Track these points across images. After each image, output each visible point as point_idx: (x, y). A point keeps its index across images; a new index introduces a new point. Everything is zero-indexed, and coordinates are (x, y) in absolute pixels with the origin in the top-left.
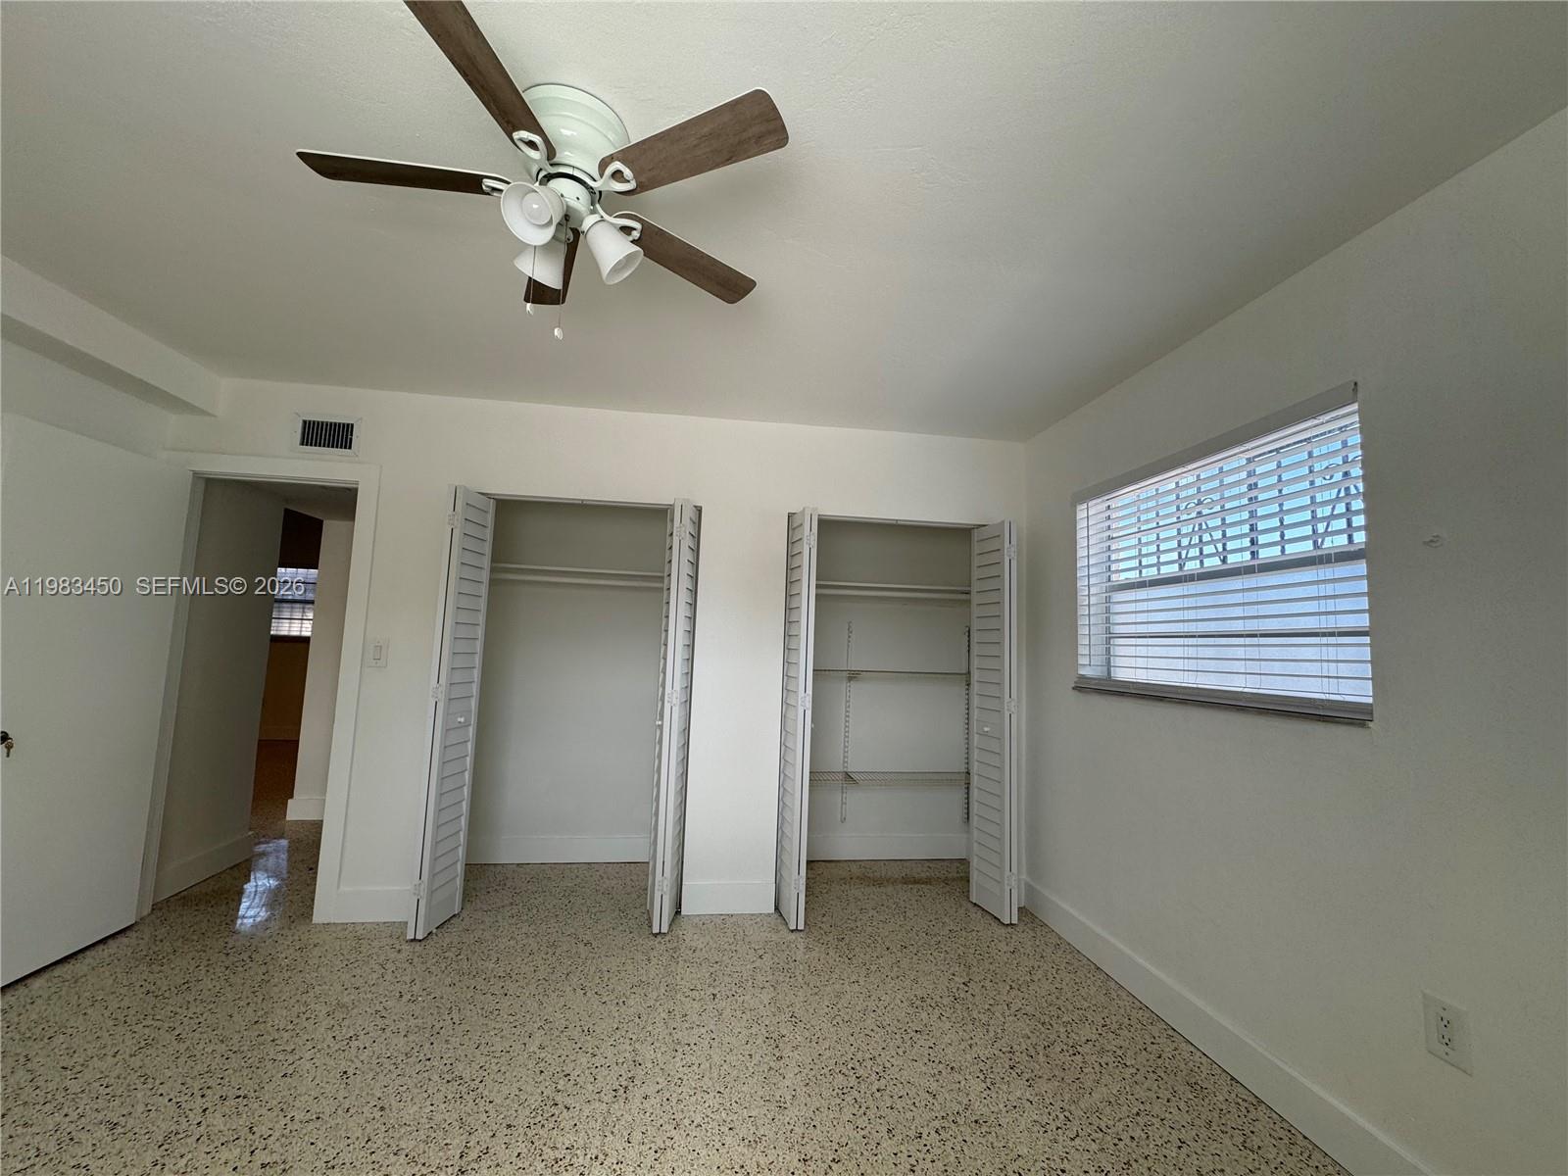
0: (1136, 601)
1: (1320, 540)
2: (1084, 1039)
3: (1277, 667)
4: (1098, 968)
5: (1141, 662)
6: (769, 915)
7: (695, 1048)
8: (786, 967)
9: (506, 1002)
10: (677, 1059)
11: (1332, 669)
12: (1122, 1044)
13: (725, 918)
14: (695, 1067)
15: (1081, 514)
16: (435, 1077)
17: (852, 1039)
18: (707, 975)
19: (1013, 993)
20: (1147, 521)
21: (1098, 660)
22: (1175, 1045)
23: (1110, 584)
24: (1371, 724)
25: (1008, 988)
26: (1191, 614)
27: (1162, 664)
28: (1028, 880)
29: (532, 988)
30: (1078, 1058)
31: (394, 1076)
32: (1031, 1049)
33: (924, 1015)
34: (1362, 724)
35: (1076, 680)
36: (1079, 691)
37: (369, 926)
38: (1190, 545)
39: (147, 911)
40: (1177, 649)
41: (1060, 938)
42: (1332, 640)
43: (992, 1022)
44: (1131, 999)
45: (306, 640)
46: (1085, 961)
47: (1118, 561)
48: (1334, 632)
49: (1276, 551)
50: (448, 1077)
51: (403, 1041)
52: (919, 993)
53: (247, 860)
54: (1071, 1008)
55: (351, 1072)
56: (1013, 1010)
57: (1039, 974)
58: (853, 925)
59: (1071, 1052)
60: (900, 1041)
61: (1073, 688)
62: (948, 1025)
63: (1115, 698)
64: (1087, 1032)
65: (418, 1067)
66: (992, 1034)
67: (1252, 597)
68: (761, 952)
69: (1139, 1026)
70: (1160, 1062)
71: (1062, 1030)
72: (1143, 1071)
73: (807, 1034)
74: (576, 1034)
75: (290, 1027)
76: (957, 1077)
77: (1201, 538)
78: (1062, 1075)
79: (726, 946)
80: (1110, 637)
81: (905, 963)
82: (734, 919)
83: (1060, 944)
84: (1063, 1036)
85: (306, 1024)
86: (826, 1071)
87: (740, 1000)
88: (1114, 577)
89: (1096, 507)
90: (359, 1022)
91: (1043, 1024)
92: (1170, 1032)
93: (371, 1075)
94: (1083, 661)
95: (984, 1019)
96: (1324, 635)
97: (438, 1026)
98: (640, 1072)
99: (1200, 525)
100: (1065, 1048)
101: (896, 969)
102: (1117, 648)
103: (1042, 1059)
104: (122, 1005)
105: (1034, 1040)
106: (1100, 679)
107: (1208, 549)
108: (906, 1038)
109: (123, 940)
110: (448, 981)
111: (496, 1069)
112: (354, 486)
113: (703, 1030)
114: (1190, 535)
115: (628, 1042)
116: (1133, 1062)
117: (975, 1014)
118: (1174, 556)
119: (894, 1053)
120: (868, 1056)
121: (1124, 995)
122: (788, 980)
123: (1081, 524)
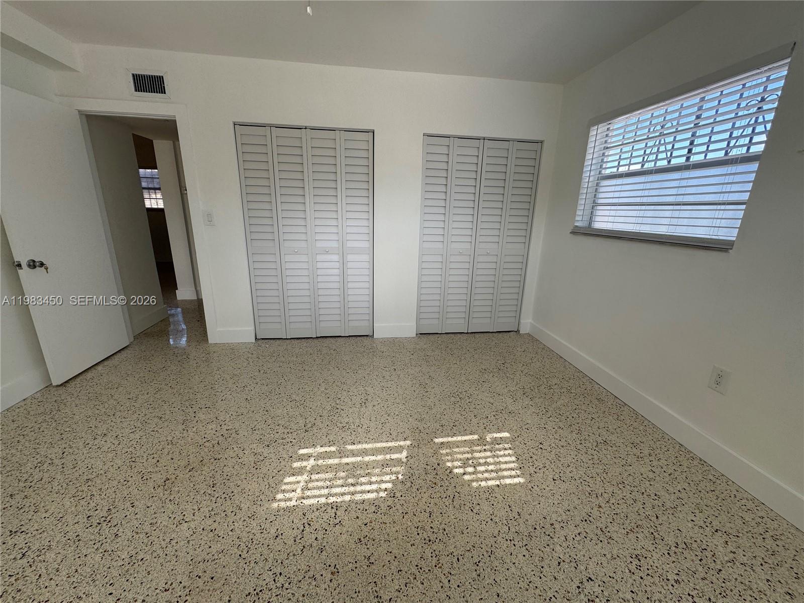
0: (616, 185)
1: (729, 150)
2: (554, 384)
3: (685, 222)
4: (561, 357)
5: (611, 219)
6: (413, 338)
7: (390, 388)
8: (424, 358)
9: (305, 373)
10: (384, 392)
11: (718, 223)
12: (571, 385)
13: (394, 339)
14: (392, 395)
15: (593, 132)
16: (285, 400)
17: (456, 385)
18: (390, 362)
19: (524, 367)
20: (628, 138)
21: (586, 218)
22: (592, 385)
23: (600, 175)
24: (730, 251)
25: (522, 365)
26: (646, 193)
27: (622, 220)
28: (533, 322)
29: (315, 367)
30: (551, 390)
31: (268, 400)
32: (532, 387)
33: (486, 376)
34: (726, 250)
35: (572, 228)
36: (574, 234)
37: (235, 344)
38: (651, 154)
39: (132, 339)
40: (632, 212)
41: (545, 346)
42: (723, 207)
43: (515, 378)
44: (575, 369)
45: (162, 210)
46: (556, 355)
47: (607, 162)
48: (725, 203)
49: (702, 157)
50: (290, 400)
51: (266, 388)
52: (483, 367)
53: (167, 317)
54: (549, 372)
55: (249, 398)
56: (524, 373)
57: (535, 360)
58: (452, 341)
59: (549, 388)
60: (476, 385)
61: (571, 233)
62: (496, 379)
63: (592, 238)
64: (555, 381)
65: (277, 397)
66: (515, 382)
67: (684, 183)
68: (413, 353)
69: (578, 379)
70: (586, 391)
71: (545, 380)
72: (578, 394)
73: (437, 383)
74: (339, 384)
75: (216, 383)
76: (501, 397)
77: (658, 149)
78: (545, 396)
79: (396, 350)
80: (595, 204)
81: (476, 356)
82: (398, 339)
83: (544, 347)
84: (545, 383)
85: (223, 382)
86: (447, 396)
87: (406, 371)
88: (603, 172)
89: (602, 127)
90: (246, 381)
91: (537, 378)
92: (591, 381)
93: (258, 399)
94: (577, 218)
95: (512, 377)
96: (720, 204)
97: (279, 382)
98: (370, 398)
99: (660, 141)
100: (546, 387)
101: (472, 358)
102: (597, 211)
103: (536, 391)
104: (140, 375)
105: (533, 384)
106: (585, 228)
107: (661, 156)
108: (479, 384)
109: (126, 351)
110: (278, 365)
111: (309, 397)
112: (174, 119)
113: (393, 382)
114: (652, 147)
115: (362, 387)
116: (575, 391)
117: (508, 375)
118: (640, 159)
119: (474, 389)
120: (463, 390)
121: (572, 367)
122: (426, 363)
123: (592, 139)
